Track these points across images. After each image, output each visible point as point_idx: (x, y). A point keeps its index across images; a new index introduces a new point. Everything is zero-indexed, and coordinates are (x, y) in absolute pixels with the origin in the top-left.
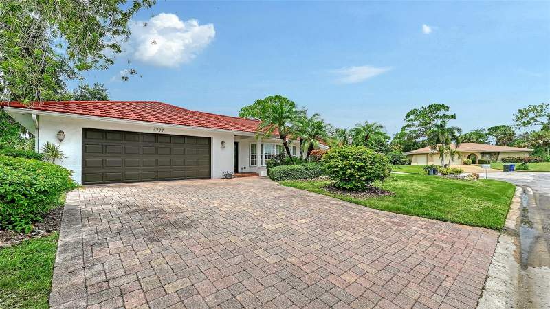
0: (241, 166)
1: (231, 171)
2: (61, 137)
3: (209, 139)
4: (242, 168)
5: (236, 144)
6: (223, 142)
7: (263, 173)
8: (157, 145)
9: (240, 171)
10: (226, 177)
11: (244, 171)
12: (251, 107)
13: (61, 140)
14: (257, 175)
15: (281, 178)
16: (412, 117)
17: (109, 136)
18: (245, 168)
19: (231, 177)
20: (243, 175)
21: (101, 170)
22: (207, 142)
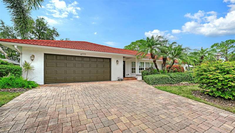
0: (126, 73)
1: (122, 77)
2: (32, 58)
3: (110, 59)
4: (127, 75)
5: (124, 62)
6: (117, 61)
7: (140, 78)
8: (83, 62)
9: (126, 76)
10: (119, 80)
11: (128, 76)
12: (129, 46)
13: (32, 60)
14: (136, 79)
15: (154, 83)
16: (215, 48)
17: (58, 58)
18: (128, 75)
19: (122, 80)
20: (128, 79)
21: (54, 76)
22: (109, 61)
